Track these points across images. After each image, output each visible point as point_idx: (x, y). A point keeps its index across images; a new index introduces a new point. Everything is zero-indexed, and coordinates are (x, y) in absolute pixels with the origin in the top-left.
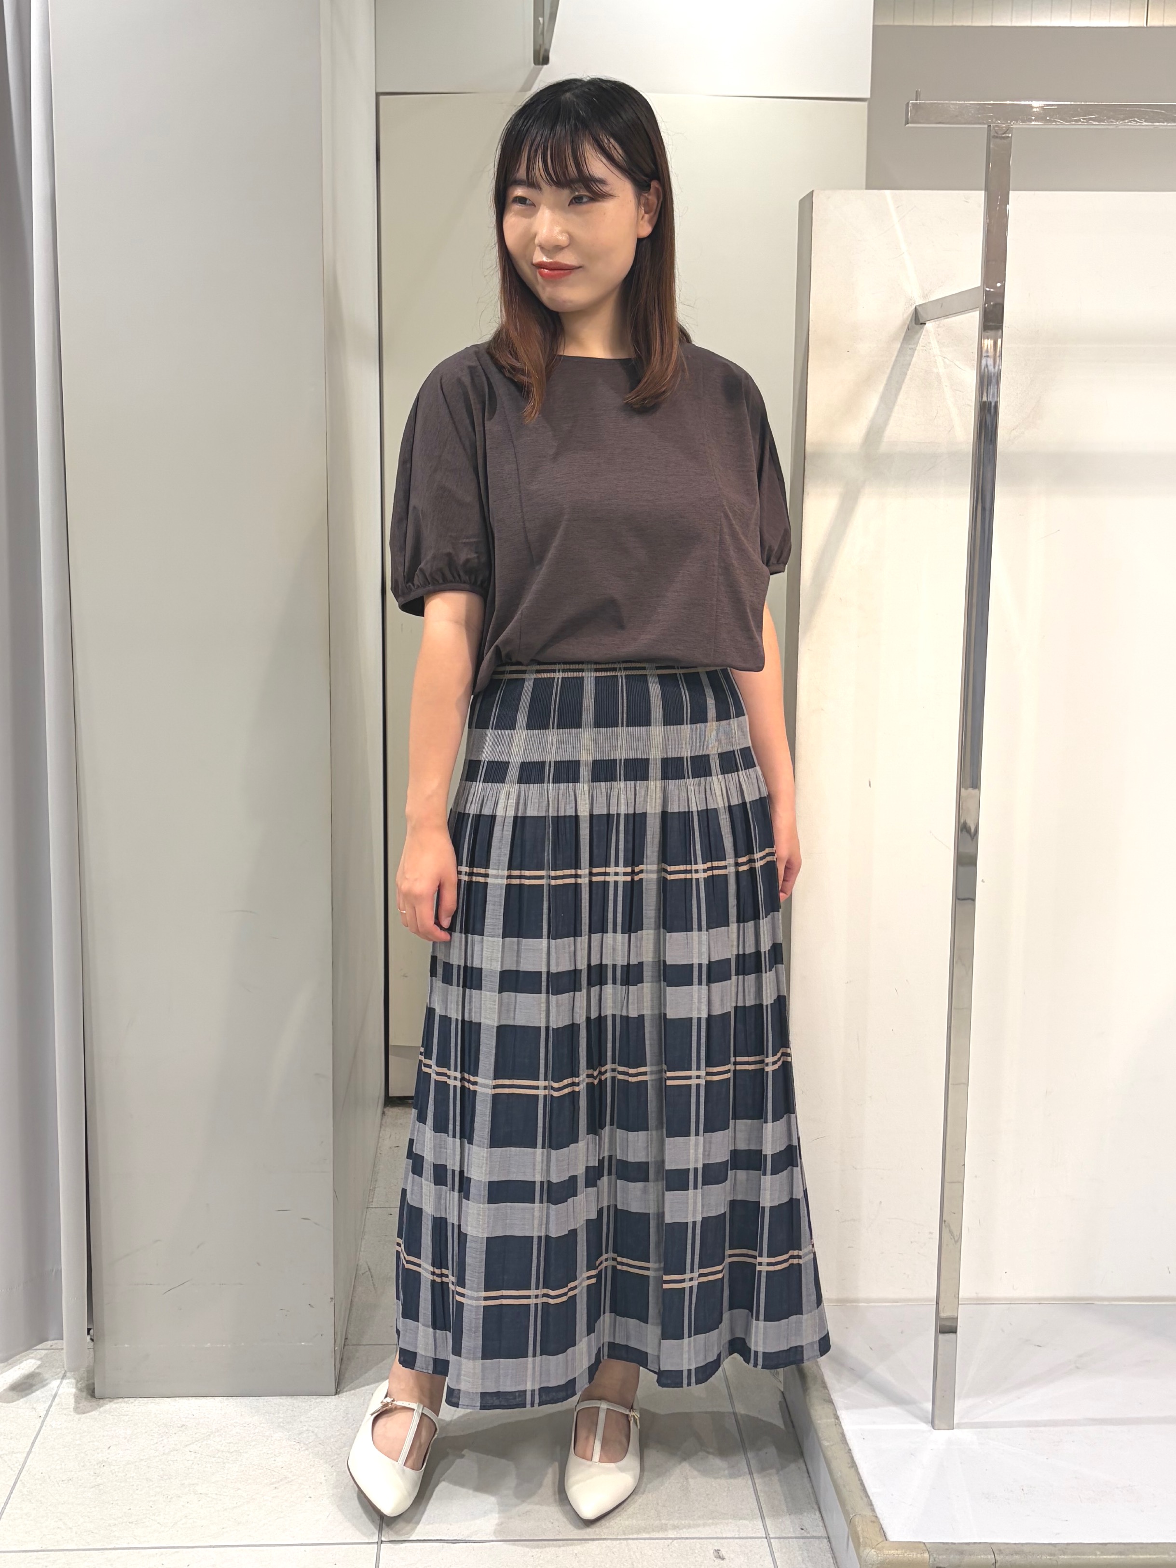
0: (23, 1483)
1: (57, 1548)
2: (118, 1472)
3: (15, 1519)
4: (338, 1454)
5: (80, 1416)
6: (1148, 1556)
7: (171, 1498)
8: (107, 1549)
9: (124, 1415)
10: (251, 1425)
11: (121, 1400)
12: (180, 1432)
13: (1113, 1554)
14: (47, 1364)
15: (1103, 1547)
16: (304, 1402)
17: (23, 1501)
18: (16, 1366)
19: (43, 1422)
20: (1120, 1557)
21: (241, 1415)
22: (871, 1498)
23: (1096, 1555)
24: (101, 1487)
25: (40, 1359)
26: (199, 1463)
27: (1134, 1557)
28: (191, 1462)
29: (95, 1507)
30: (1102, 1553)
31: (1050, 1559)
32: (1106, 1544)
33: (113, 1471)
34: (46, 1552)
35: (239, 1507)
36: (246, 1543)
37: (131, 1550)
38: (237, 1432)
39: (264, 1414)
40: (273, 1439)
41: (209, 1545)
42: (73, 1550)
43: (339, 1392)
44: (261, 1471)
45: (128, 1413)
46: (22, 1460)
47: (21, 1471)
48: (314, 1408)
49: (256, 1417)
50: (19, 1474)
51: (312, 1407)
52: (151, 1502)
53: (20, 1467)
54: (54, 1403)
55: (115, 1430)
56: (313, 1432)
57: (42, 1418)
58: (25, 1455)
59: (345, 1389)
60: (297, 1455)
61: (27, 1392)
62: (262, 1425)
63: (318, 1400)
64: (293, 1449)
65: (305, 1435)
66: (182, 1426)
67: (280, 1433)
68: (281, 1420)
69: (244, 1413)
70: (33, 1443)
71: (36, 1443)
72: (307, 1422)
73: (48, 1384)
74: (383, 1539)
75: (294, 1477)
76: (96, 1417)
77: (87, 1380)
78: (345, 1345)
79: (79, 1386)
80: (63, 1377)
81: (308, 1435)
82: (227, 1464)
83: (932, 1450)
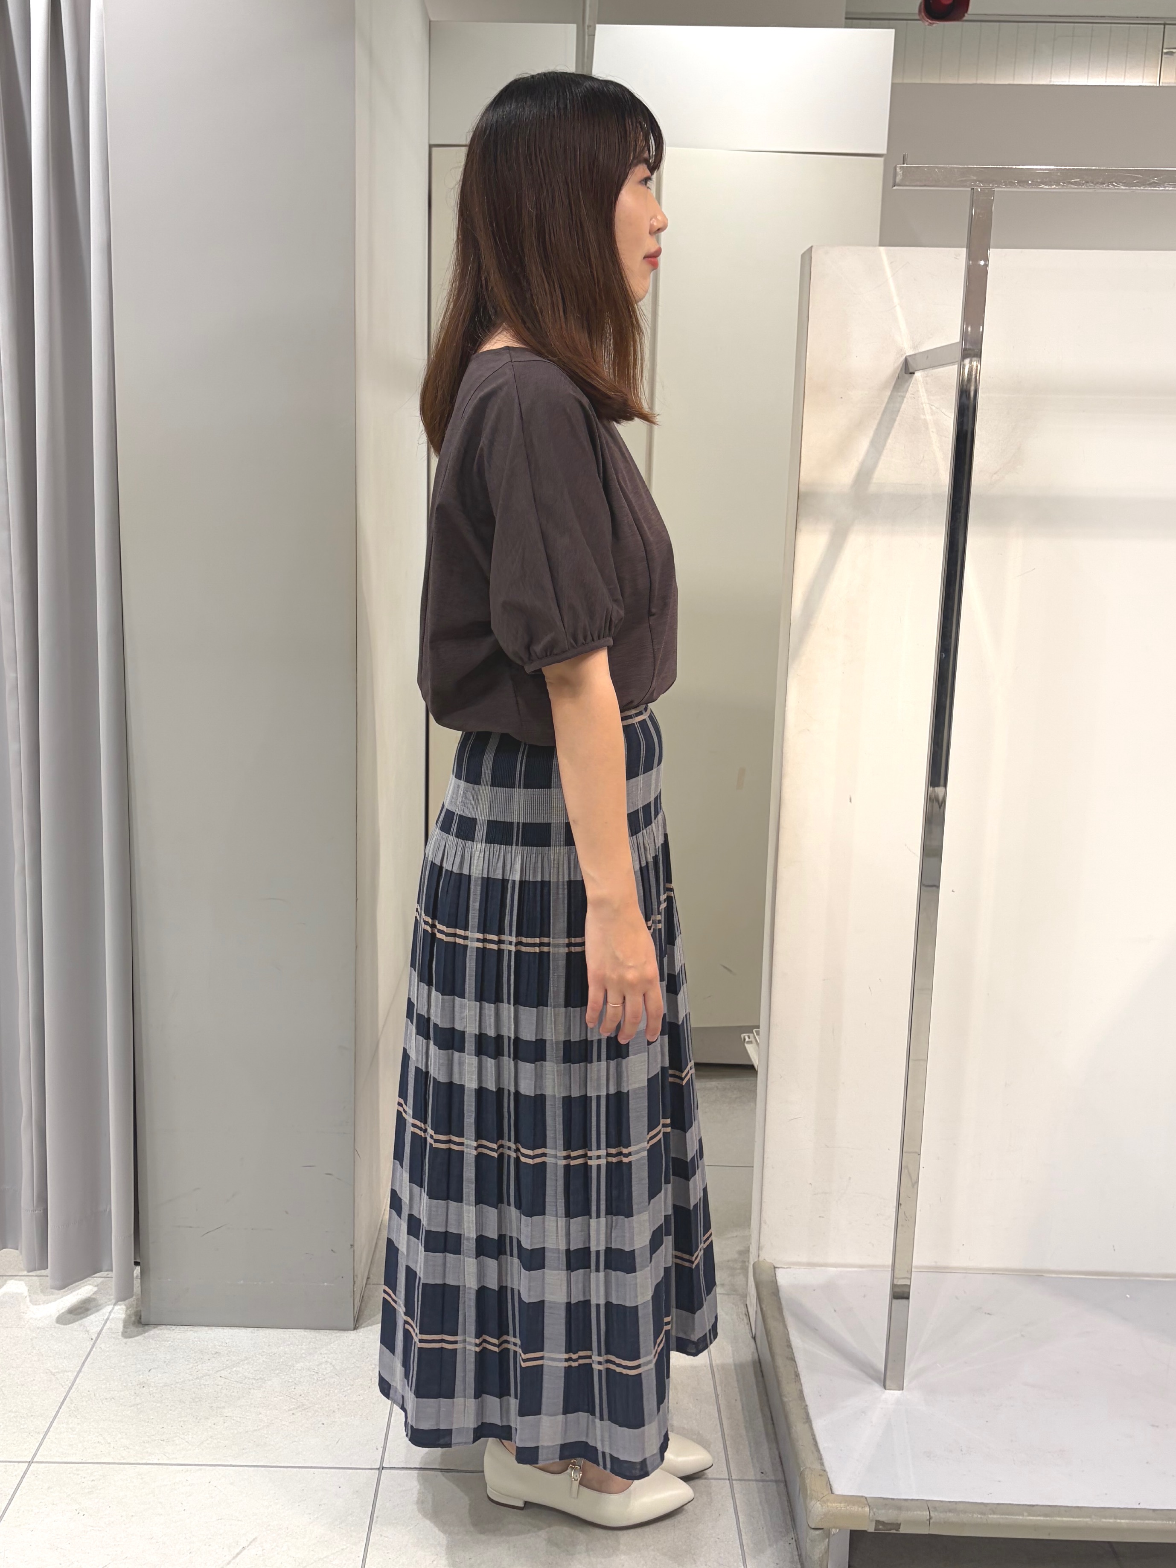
0: (71, 1400)
2: (156, 1393)
3: (62, 1432)
5: (127, 1339)
7: (200, 1419)
9: (165, 1340)
10: (277, 1355)
11: (164, 1326)
12: (214, 1359)
14: (104, 1291)
16: (326, 1335)
17: (70, 1416)
18: (76, 1290)
19: (95, 1343)
21: (269, 1345)
22: (821, 1452)
23: (1024, 1515)
24: (139, 1407)
25: (96, 1287)
26: (227, 1388)
28: (220, 1387)
29: (133, 1425)
30: (1028, 1515)
32: (1030, 1506)
33: (151, 1393)
34: (86, 1465)
35: (259, 1430)
36: (262, 1464)
37: (161, 1466)
38: (264, 1361)
39: (289, 1345)
40: (295, 1368)
41: (229, 1464)
42: (109, 1463)
43: (358, 1327)
44: (281, 1398)
45: (168, 1339)
46: (72, 1378)
47: (71, 1388)
48: (334, 1341)
49: (282, 1348)
50: (69, 1391)
51: (332, 1340)
52: (182, 1423)
53: (70, 1385)
54: (105, 1327)
55: (156, 1355)
56: (331, 1364)
57: (93, 1341)
58: (75, 1374)
59: (363, 1326)
60: (314, 1385)
61: (82, 1315)
62: (286, 1356)
63: (338, 1334)
64: (311, 1378)
65: (323, 1366)
66: (216, 1353)
67: (302, 1364)
68: (303, 1351)
69: (271, 1344)
70: (84, 1363)
71: (86, 1364)
72: (326, 1354)
73: (102, 1309)
74: (384, 1466)
75: (311, 1405)
76: (140, 1341)
77: (137, 1307)
78: (366, 1284)
79: (129, 1312)
80: (115, 1304)
81: (327, 1366)
82: (252, 1390)
83: (882, 1409)
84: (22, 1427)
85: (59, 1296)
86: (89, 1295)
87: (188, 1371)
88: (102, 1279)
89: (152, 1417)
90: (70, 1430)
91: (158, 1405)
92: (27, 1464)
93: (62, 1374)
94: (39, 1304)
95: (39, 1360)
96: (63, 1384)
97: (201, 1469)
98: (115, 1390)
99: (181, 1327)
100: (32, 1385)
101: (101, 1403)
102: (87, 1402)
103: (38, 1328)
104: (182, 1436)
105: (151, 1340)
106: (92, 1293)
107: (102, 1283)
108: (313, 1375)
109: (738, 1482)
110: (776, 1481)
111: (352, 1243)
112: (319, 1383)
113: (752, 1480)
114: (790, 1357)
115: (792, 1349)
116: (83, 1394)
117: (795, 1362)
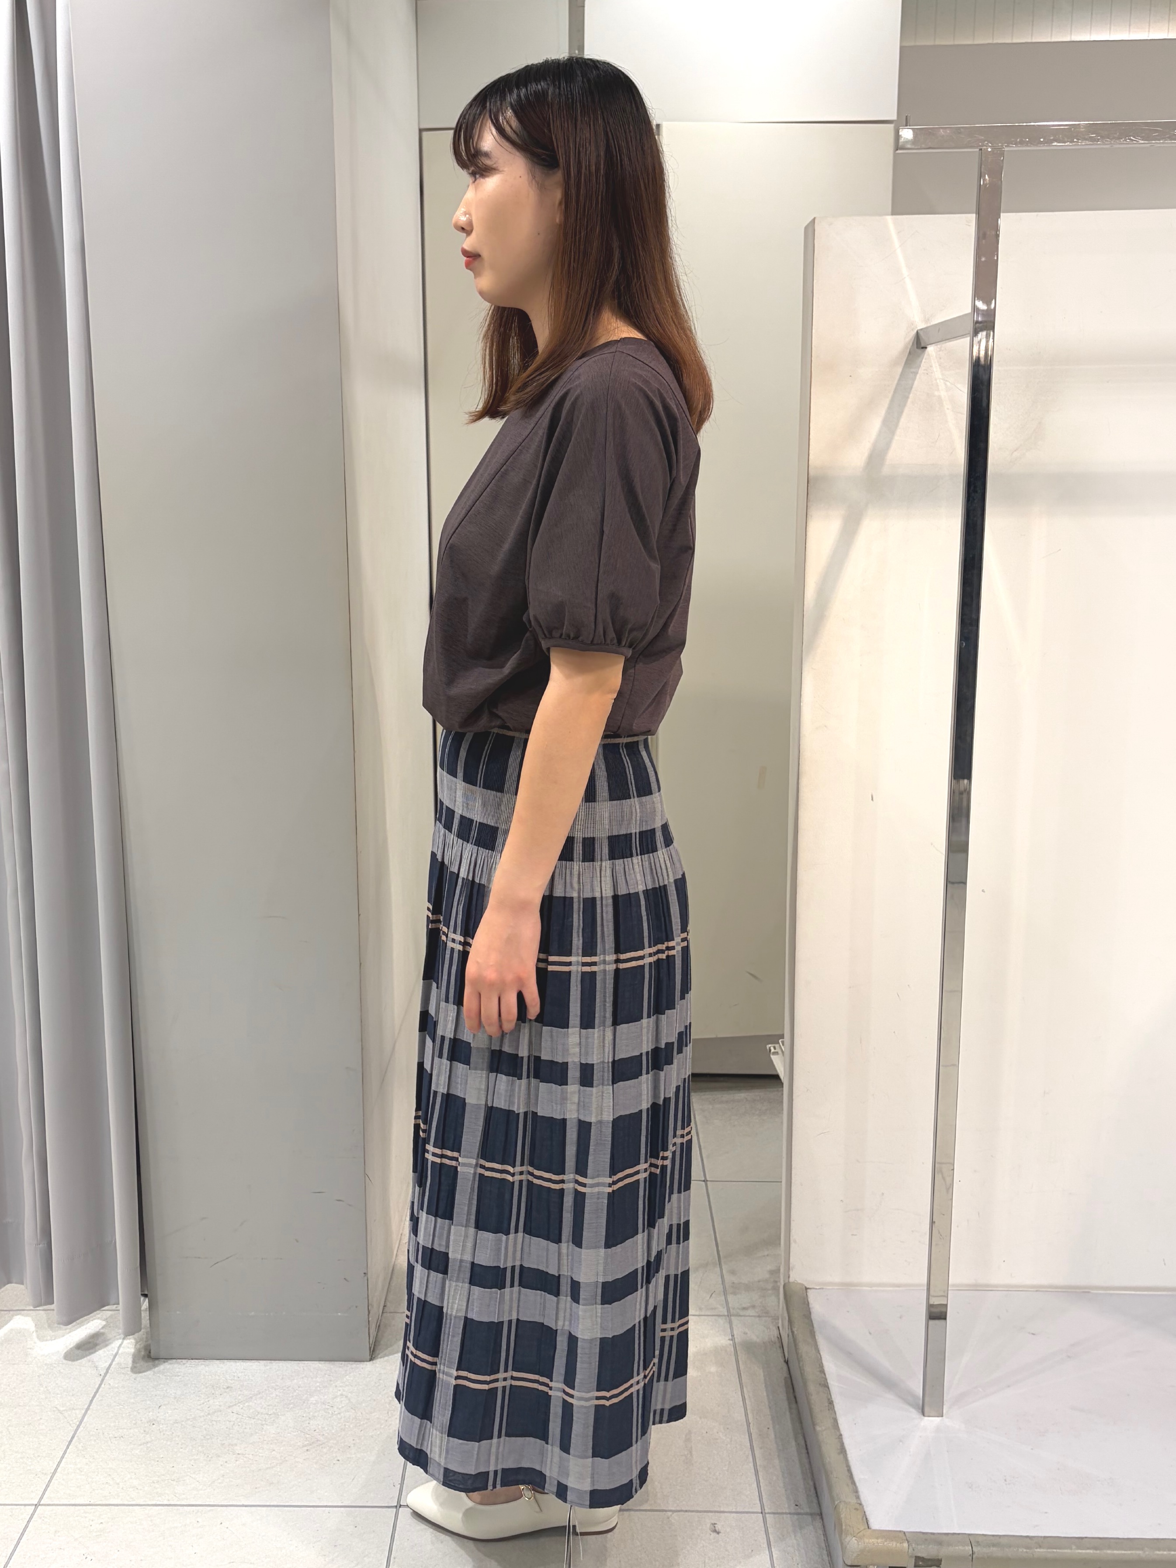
0: (79, 1439)
1: (104, 1503)
2: (166, 1430)
3: (68, 1474)
4: (367, 1419)
5: (137, 1375)
6: (1123, 1552)
7: (212, 1458)
8: (148, 1505)
9: (176, 1376)
10: (290, 1388)
11: (174, 1360)
12: (225, 1394)
13: (1088, 1549)
14: (111, 1325)
15: (1080, 1541)
16: (341, 1367)
17: (78, 1456)
18: (83, 1325)
19: (103, 1380)
20: (1095, 1551)
21: (282, 1379)
22: (858, 1484)
23: (1071, 1549)
24: (149, 1445)
25: (105, 1320)
26: (239, 1424)
27: (1109, 1552)
28: (232, 1423)
29: (142, 1464)
30: (1078, 1548)
31: (1027, 1552)
32: (1082, 1538)
33: (161, 1430)
34: (94, 1507)
35: (272, 1467)
36: (275, 1503)
37: (171, 1507)
38: (277, 1396)
39: (303, 1378)
40: (309, 1402)
41: (241, 1504)
42: (118, 1505)
43: (374, 1358)
44: (295, 1434)
45: (179, 1374)
46: (80, 1416)
47: (78, 1426)
48: (350, 1373)
49: (295, 1381)
50: (77, 1430)
51: (348, 1372)
52: (193, 1461)
53: (78, 1423)
54: (114, 1363)
55: (166, 1390)
56: (346, 1397)
57: (102, 1377)
58: (83, 1412)
59: (379, 1356)
60: (329, 1419)
61: (91, 1351)
62: (300, 1389)
63: (354, 1365)
64: (326, 1412)
65: (338, 1399)
66: (228, 1387)
67: (316, 1397)
68: (318, 1384)
69: (285, 1377)
70: (91, 1401)
71: (94, 1401)
72: (341, 1386)
73: (110, 1343)
74: (402, 1504)
75: (326, 1441)
76: (150, 1376)
77: (146, 1342)
78: (383, 1313)
79: (138, 1346)
80: (124, 1339)
81: (342, 1399)
82: (265, 1426)
83: (921, 1437)
84: (29, 1468)
85: (68, 1331)
86: (97, 1330)
87: (199, 1407)
88: (110, 1313)
89: (162, 1456)
90: (78, 1471)
91: (169, 1443)
92: (34, 1507)
93: (69, 1413)
94: (47, 1340)
95: (46, 1398)
96: (71, 1422)
97: (212, 1510)
98: (124, 1428)
99: (192, 1361)
100: (39, 1424)
101: (109, 1442)
102: (95, 1440)
103: (46, 1364)
104: (193, 1476)
105: (161, 1376)
106: (100, 1327)
107: (111, 1316)
108: (328, 1409)
109: (771, 1515)
110: (811, 1514)
111: (365, 1271)
112: (334, 1417)
113: (786, 1513)
114: (823, 1383)
115: (825, 1374)
116: (91, 1433)
117: (829, 1388)
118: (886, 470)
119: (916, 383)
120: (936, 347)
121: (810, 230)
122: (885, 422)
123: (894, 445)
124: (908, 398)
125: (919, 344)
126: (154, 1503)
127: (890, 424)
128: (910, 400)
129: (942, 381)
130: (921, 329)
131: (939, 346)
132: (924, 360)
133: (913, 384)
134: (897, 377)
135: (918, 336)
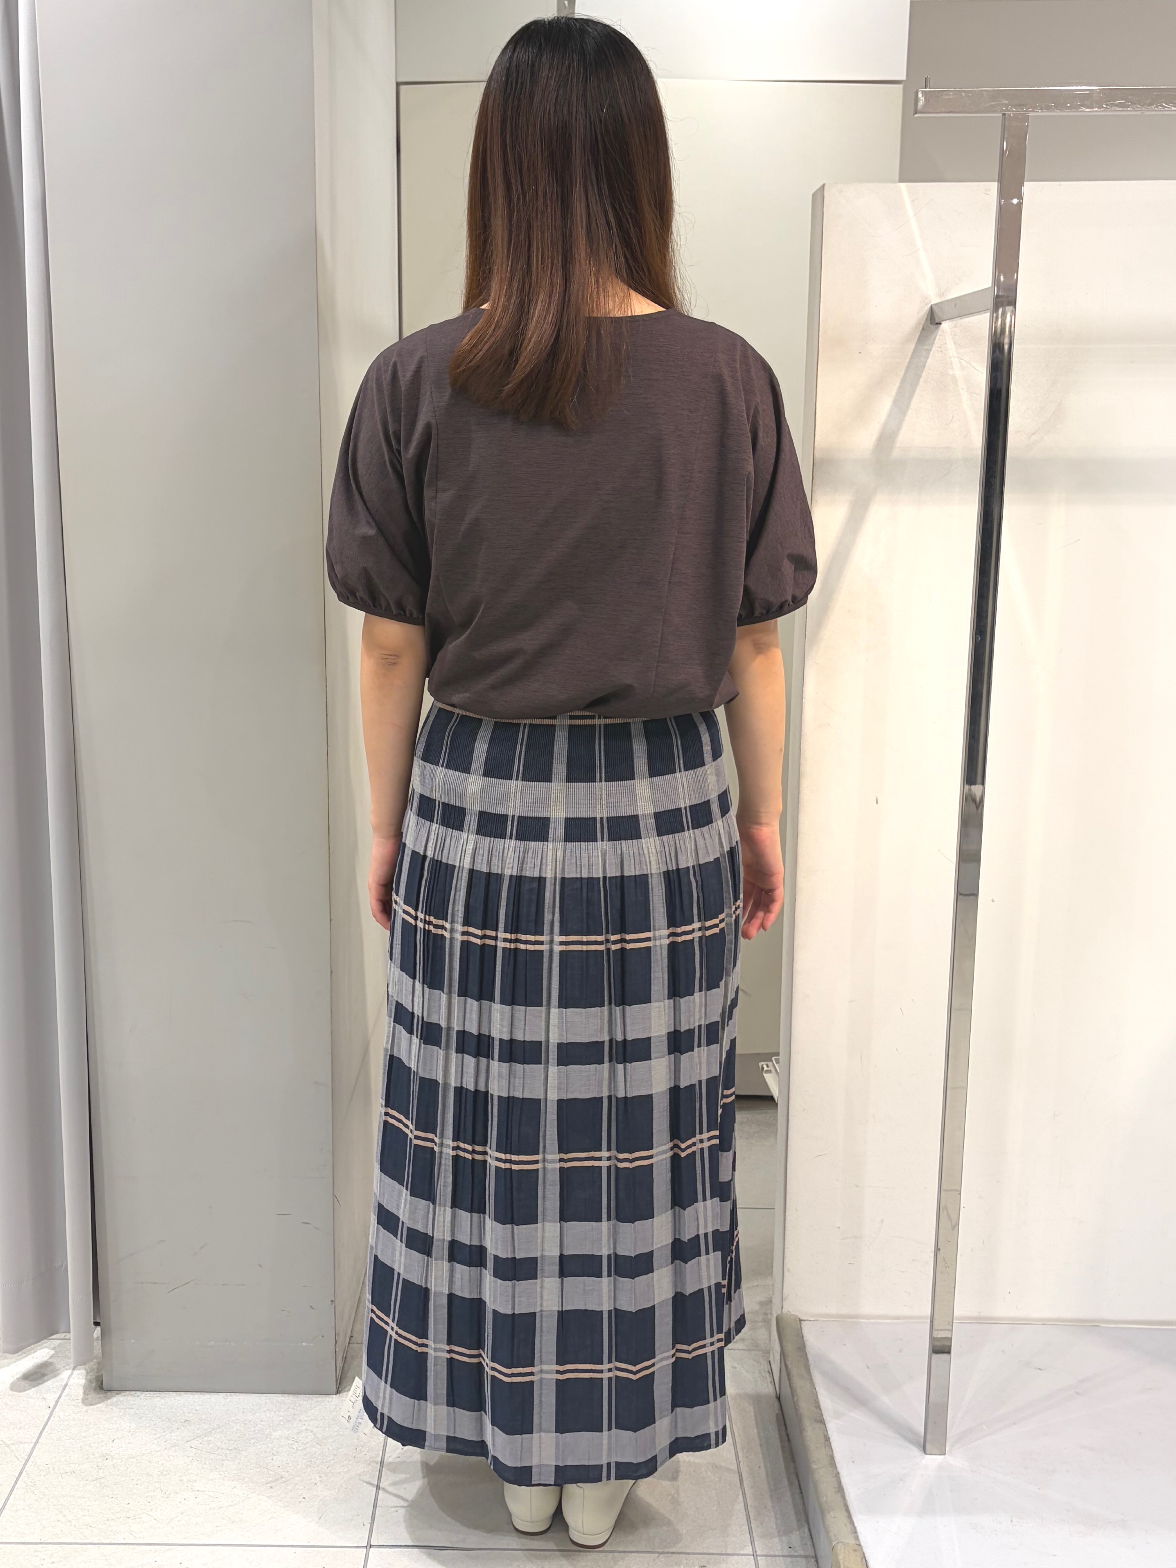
0: (27, 1475)
1: (56, 1541)
2: (120, 1466)
3: (17, 1511)
5: (88, 1407)
8: (103, 1544)
9: (130, 1409)
10: (252, 1422)
11: (128, 1392)
12: (183, 1428)
14: (61, 1354)
16: (305, 1400)
17: (27, 1492)
18: (28, 1355)
19: (52, 1412)
21: (243, 1412)
22: (856, 1524)
24: (103, 1480)
25: (55, 1348)
29: (95, 1501)
33: (115, 1465)
34: (45, 1546)
35: (234, 1506)
37: (127, 1546)
38: (237, 1430)
39: (265, 1412)
40: (272, 1437)
41: (202, 1543)
42: (70, 1544)
43: (340, 1391)
44: (258, 1470)
45: (133, 1406)
46: (28, 1451)
47: (27, 1461)
48: (315, 1407)
49: (257, 1414)
50: (25, 1465)
51: (313, 1406)
52: (149, 1498)
53: (26, 1457)
54: (64, 1394)
55: (120, 1424)
56: (312, 1431)
57: (51, 1409)
58: (32, 1445)
59: (345, 1389)
60: (294, 1455)
61: (38, 1382)
62: (262, 1423)
63: (320, 1398)
64: (291, 1448)
65: (304, 1434)
66: (185, 1421)
67: (280, 1432)
68: (281, 1418)
69: (245, 1410)
70: (41, 1433)
71: (43, 1434)
72: (306, 1421)
73: (59, 1374)
74: (372, 1544)
75: (290, 1477)
76: (103, 1409)
77: (97, 1372)
78: (349, 1343)
79: (89, 1377)
80: (74, 1368)
81: (307, 1435)
82: (226, 1461)
83: (922, 1475)
85: (13, 1360)
86: (45, 1359)
87: (156, 1441)
88: (60, 1341)
89: (116, 1492)
90: (27, 1508)
91: (123, 1479)
93: (17, 1446)
96: (19, 1457)
98: (76, 1463)
99: (147, 1393)
101: (60, 1477)
104: (150, 1513)
106: (48, 1357)
107: (60, 1345)
108: (292, 1444)
109: (763, 1557)
110: (806, 1557)
111: (333, 1299)
112: (299, 1452)
113: (779, 1556)
114: (818, 1419)
115: (820, 1410)
116: (41, 1468)
117: (825, 1424)
118: (896, 453)
119: (929, 361)
120: (950, 323)
121: (819, 197)
122: (896, 402)
123: (905, 427)
124: (919, 376)
125: (933, 319)
126: (108, 1541)
127: (901, 404)
128: (922, 380)
129: (957, 359)
130: (936, 304)
131: (954, 322)
132: (938, 337)
133: (926, 362)
134: (910, 354)
135: (932, 312)
